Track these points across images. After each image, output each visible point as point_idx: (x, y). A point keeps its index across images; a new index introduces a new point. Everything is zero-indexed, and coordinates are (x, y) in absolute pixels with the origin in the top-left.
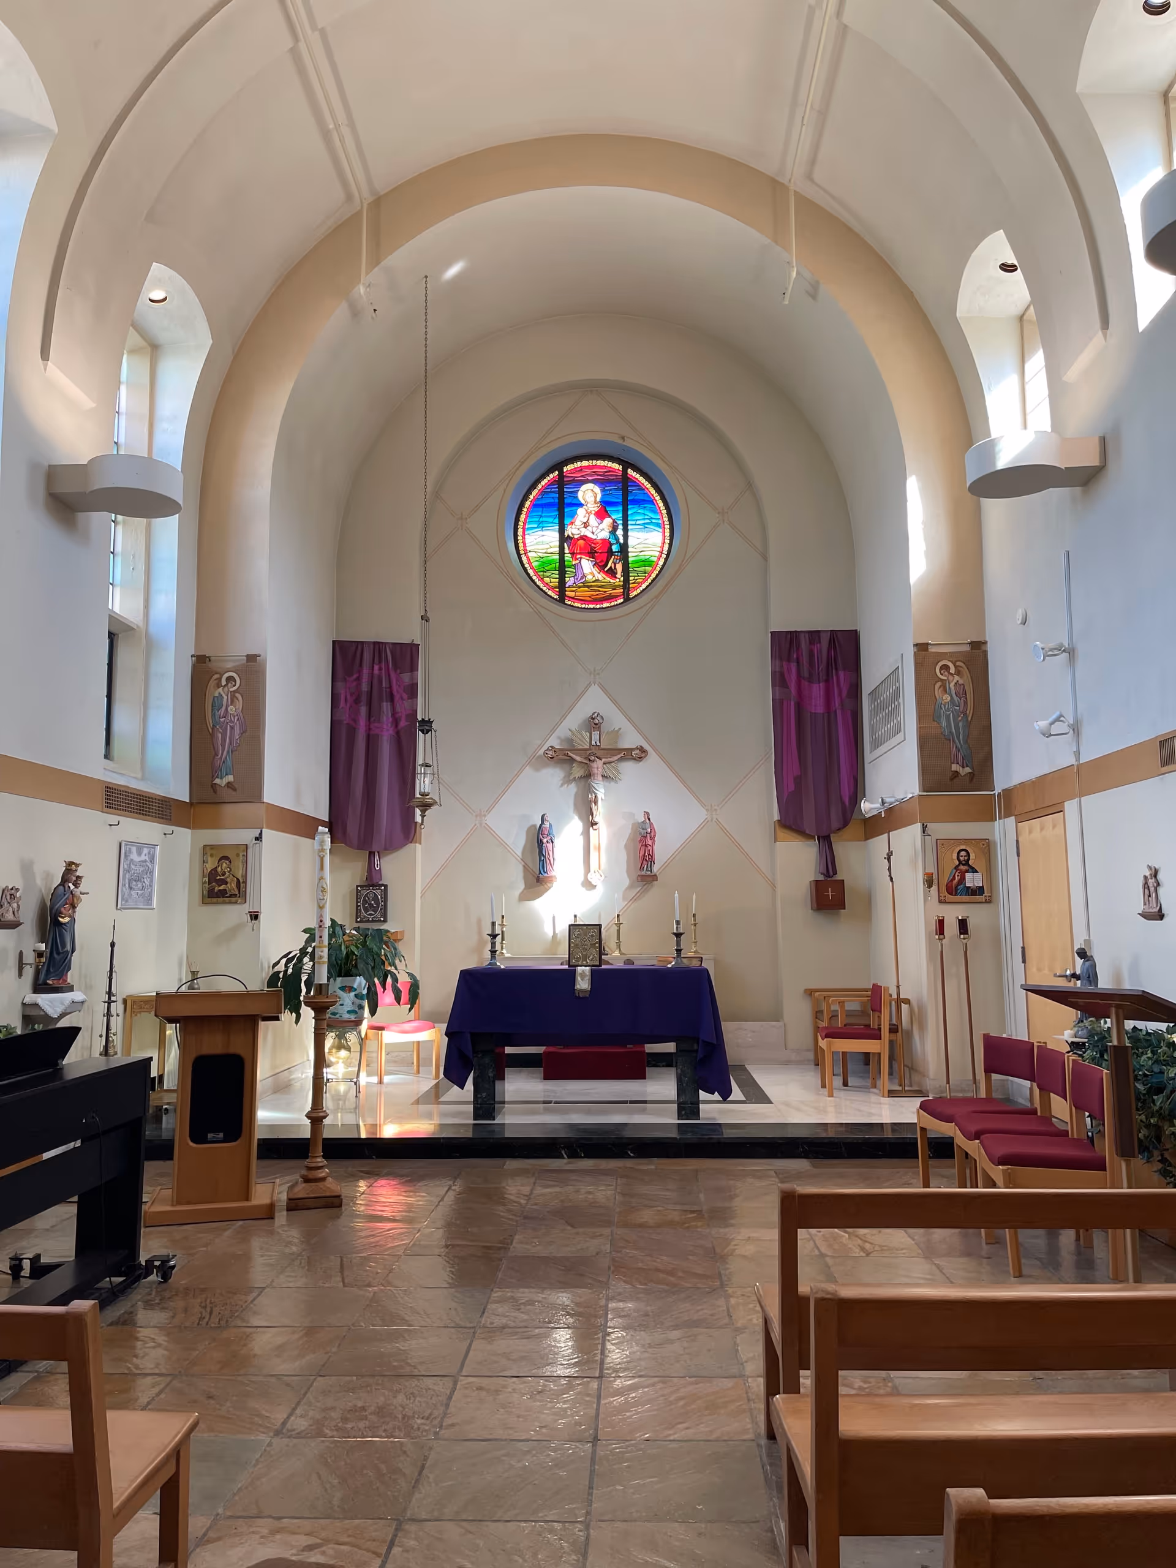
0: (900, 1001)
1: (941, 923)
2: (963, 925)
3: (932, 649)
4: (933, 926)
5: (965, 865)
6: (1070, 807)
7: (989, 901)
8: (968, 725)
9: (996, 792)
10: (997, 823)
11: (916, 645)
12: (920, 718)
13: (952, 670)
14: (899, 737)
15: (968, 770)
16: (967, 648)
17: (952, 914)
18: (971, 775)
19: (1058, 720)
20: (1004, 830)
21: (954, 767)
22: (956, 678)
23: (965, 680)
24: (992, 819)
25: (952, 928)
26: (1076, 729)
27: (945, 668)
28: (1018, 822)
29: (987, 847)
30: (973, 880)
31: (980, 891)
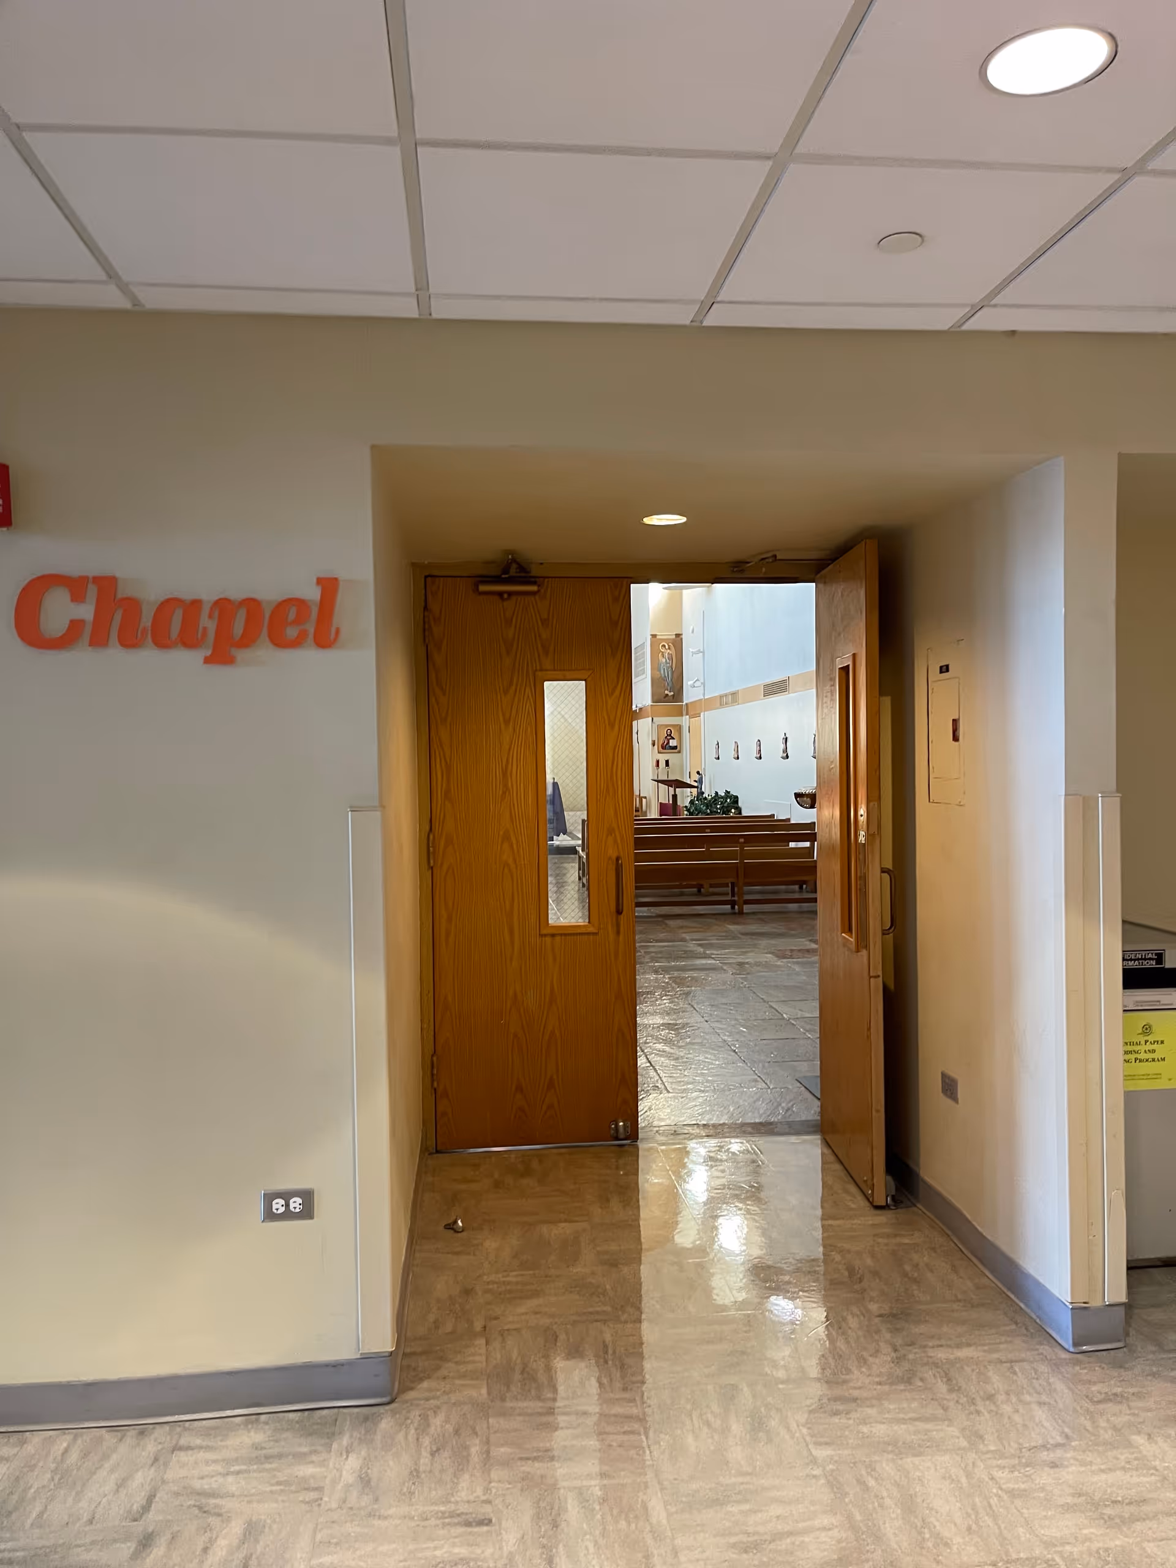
0: (641, 799)
1: (658, 762)
2: (667, 762)
3: (658, 637)
4: (655, 764)
5: (670, 736)
6: (702, 714)
7: (679, 752)
8: (673, 672)
9: (684, 703)
10: (684, 717)
11: (652, 635)
12: (652, 669)
13: (667, 647)
14: (644, 676)
15: (672, 693)
16: (674, 637)
17: (662, 758)
18: (673, 696)
19: (697, 680)
20: (685, 721)
21: (666, 692)
22: (668, 651)
23: (673, 652)
24: (682, 715)
25: (662, 764)
26: (704, 684)
27: (664, 646)
28: (690, 718)
29: (679, 728)
30: (673, 743)
31: (675, 748)
